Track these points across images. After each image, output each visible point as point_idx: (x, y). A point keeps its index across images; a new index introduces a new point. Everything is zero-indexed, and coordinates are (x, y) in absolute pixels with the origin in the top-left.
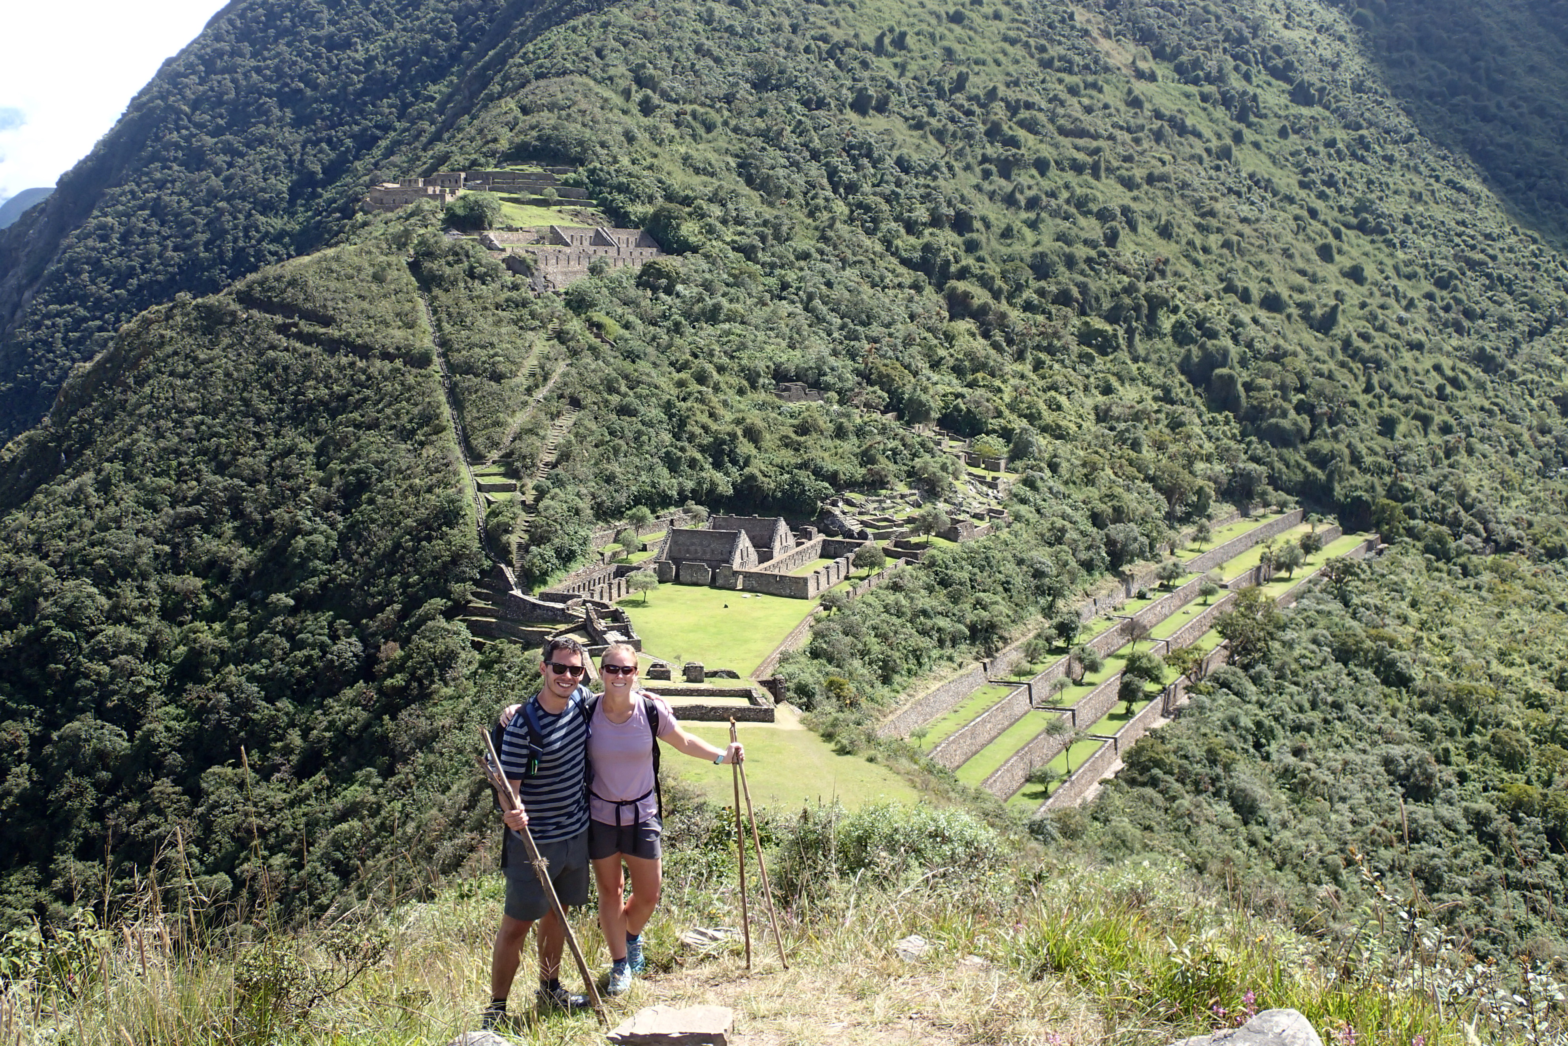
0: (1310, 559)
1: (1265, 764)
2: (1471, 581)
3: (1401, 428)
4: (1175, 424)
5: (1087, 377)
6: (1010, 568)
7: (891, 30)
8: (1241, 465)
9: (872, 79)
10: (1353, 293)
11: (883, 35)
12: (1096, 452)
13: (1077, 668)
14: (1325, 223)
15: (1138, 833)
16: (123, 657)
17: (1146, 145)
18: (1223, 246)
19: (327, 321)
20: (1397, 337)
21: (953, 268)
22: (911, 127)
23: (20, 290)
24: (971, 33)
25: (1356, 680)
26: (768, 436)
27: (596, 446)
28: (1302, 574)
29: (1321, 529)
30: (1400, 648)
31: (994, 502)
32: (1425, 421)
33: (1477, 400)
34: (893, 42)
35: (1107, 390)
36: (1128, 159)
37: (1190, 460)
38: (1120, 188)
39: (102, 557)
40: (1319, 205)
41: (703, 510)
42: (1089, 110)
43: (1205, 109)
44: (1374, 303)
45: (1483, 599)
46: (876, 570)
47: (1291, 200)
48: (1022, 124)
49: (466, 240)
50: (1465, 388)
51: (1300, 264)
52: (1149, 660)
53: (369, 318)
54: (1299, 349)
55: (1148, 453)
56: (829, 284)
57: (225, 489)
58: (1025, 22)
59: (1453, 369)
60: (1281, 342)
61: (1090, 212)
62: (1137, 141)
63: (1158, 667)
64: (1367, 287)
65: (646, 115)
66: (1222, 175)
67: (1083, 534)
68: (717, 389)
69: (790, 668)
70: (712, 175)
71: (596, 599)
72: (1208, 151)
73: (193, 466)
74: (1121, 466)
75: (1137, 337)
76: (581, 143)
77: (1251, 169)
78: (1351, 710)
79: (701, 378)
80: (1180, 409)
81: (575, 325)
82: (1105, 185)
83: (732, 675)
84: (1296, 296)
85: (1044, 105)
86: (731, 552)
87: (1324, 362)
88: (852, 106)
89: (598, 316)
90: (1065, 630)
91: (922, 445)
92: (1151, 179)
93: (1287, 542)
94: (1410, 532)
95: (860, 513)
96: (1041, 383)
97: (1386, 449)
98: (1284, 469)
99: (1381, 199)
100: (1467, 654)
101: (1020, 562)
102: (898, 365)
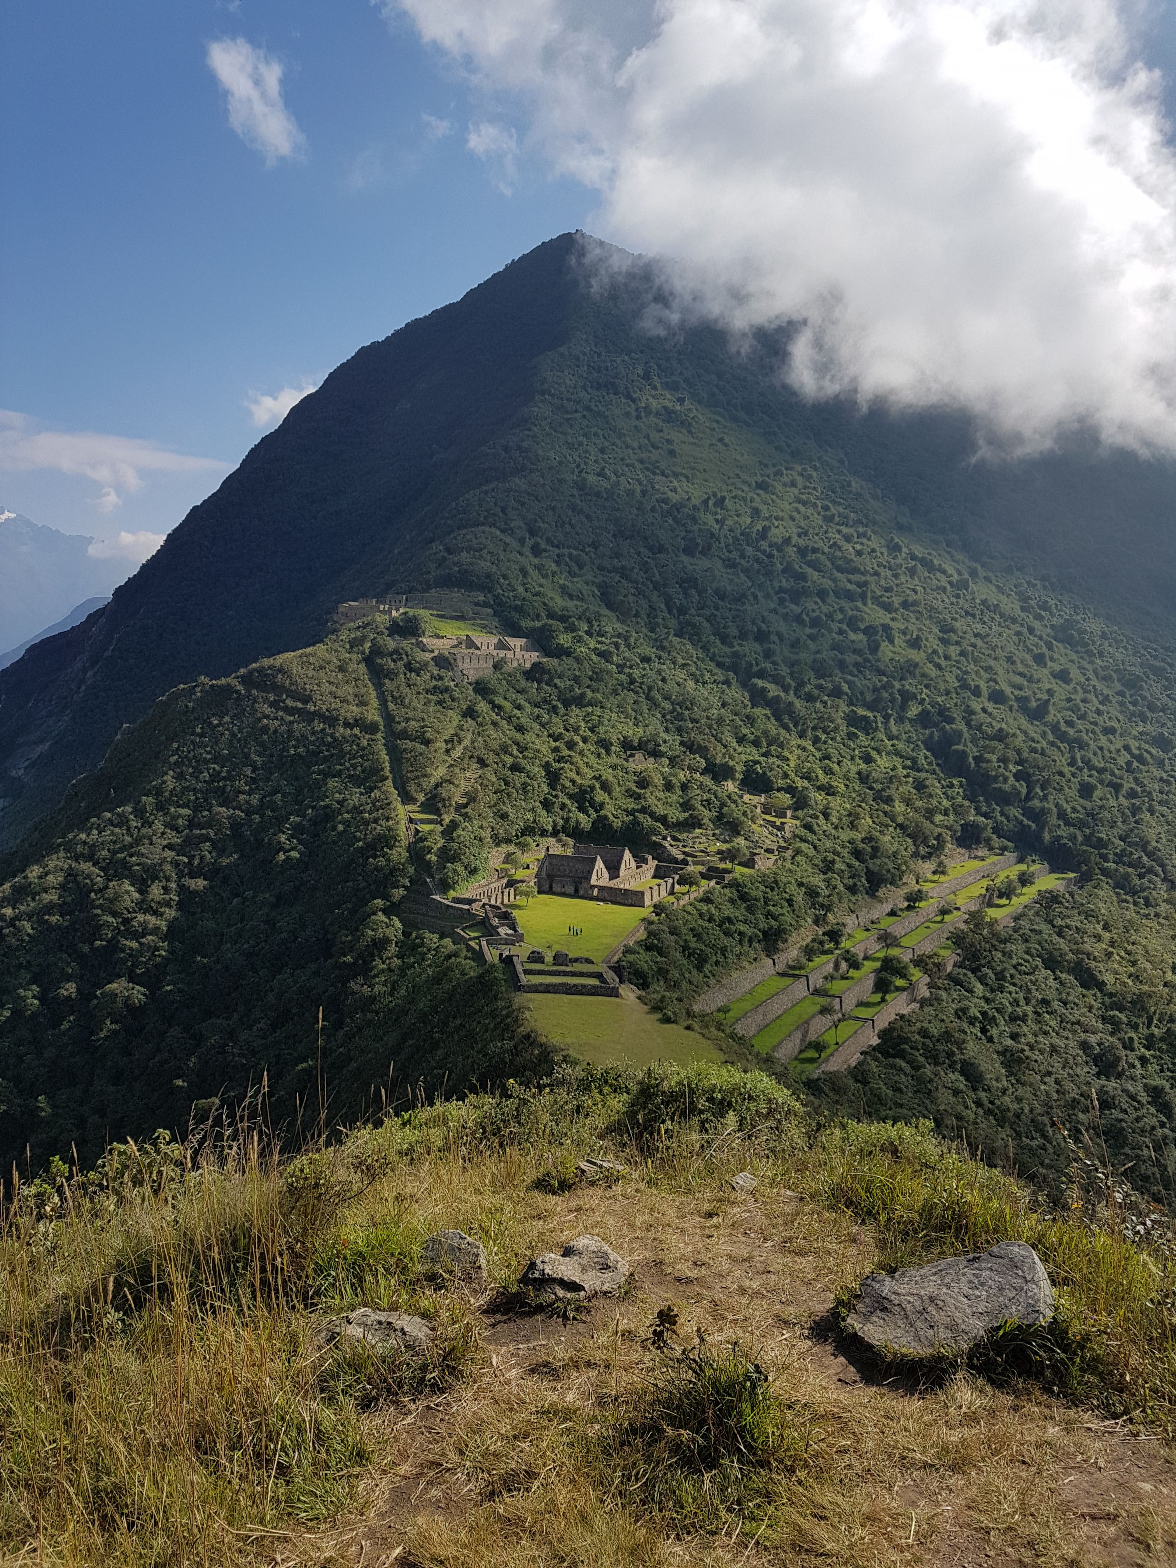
0: (1025, 890)
1: (989, 1045)
2: (1152, 911)
3: (1098, 793)
4: (920, 786)
5: (854, 750)
6: (793, 889)
7: (715, 495)
8: (972, 818)
9: (700, 530)
10: (1061, 691)
11: (709, 498)
12: (860, 806)
13: (844, 965)
14: (1040, 638)
15: (890, 1093)
16: (150, 938)
17: (903, 579)
18: (960, 655)
19: (306, 699)
20: (1095, 724)
21: (755, 669)
22: (726, 567)
23: (85, 671)
24: (774, 497)
25: (1061, 983)
26: (618, 789)
27: (495, 793)
28: (1018, 902)
29: (1034, 868)
30: (1095, 959)
31: (781, 841)
32: (1117, 788)
33: (1158, 773)
34: (715, 505)
35: (868, 759)
36: (888, 590)
37: (929, 814)
38: (882, 612)
39: (138, 865)
40: (1036, 624)
41: (570, 841)
42: (859, 553)
43: (949, 553)
44: (1078, 697)
45: (1162, 925)
46: (694, 888)
47: (1014, 621)
48: (810, 564)
49: (406, 644)
50: (1148, 764)
51: (1021, 668)
52: (899, 962)
53: (335, 698)
54: (1018, 732)
55: (899, 807)
56: (664, 680)
57: (229, 818)
58: (815, 489)
59: (1139, 748)
60: (1004, 726)
61: (859, 629)
62: (896, 576)
63: (905, 968)
64: (1072, 686)
65: (536, 556)
66: (961, 601)
67: (849, 866)
68: (581, 753)
69: (631, 957)
70: (582, 600)
71: (493, 902)
72: (950, 583)
73: (206, 800)
74: (878, 817)
75: (892, 722)
76: (488, 576)
77: (984, 597)
78: (1056, 1005)
79: (571, 745)
80: (923, 775)
81: (482, 706)
82: (871, 609)
83: (589, 961)
84: (1016, 692)
85: (826, 550)
86: (590, 873)
87: (1038, 742)
88: (684, 551)
89: (499, 700)
90: (834, 935)
91: (729, 797)
92: (905, 605)
93: (1008, 877)
94: (1105, 872)
95: (684, 846)
96: (818, 755)
97: (1085, 808)
98: (1006, 822)
99: (1084, 620)
100: (1149, 966)
101: (800, 885)
102: (713, 739)
